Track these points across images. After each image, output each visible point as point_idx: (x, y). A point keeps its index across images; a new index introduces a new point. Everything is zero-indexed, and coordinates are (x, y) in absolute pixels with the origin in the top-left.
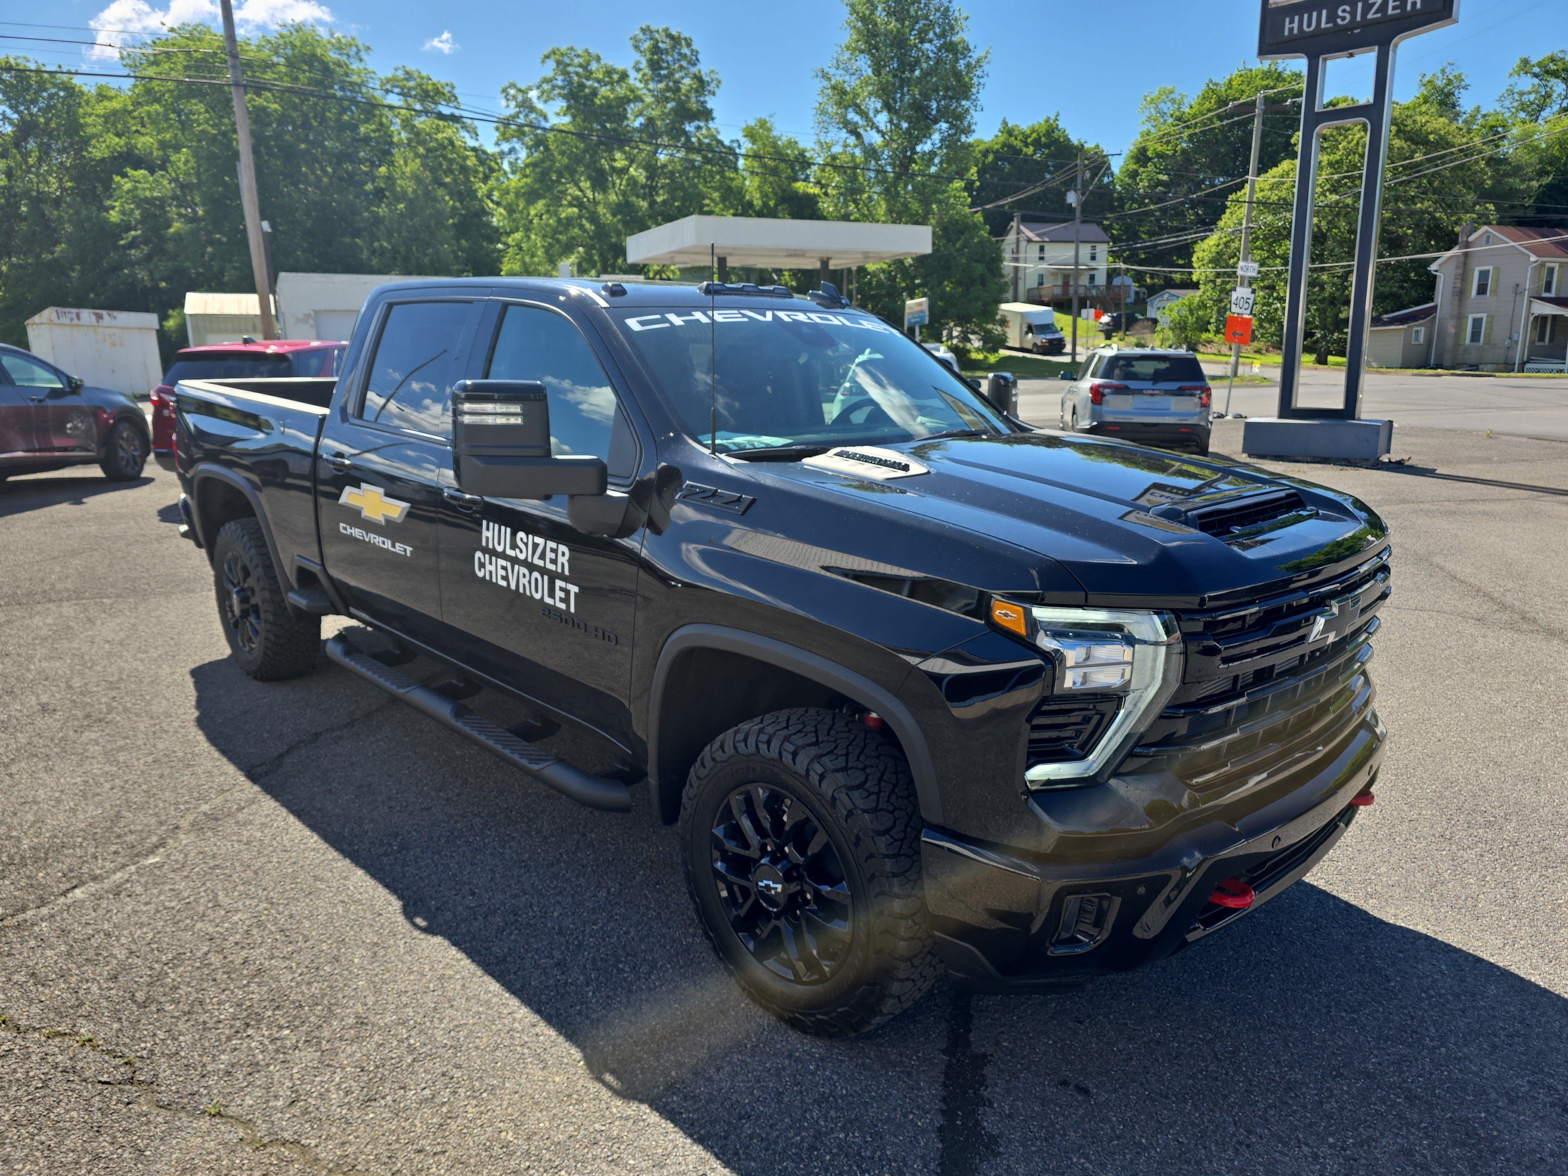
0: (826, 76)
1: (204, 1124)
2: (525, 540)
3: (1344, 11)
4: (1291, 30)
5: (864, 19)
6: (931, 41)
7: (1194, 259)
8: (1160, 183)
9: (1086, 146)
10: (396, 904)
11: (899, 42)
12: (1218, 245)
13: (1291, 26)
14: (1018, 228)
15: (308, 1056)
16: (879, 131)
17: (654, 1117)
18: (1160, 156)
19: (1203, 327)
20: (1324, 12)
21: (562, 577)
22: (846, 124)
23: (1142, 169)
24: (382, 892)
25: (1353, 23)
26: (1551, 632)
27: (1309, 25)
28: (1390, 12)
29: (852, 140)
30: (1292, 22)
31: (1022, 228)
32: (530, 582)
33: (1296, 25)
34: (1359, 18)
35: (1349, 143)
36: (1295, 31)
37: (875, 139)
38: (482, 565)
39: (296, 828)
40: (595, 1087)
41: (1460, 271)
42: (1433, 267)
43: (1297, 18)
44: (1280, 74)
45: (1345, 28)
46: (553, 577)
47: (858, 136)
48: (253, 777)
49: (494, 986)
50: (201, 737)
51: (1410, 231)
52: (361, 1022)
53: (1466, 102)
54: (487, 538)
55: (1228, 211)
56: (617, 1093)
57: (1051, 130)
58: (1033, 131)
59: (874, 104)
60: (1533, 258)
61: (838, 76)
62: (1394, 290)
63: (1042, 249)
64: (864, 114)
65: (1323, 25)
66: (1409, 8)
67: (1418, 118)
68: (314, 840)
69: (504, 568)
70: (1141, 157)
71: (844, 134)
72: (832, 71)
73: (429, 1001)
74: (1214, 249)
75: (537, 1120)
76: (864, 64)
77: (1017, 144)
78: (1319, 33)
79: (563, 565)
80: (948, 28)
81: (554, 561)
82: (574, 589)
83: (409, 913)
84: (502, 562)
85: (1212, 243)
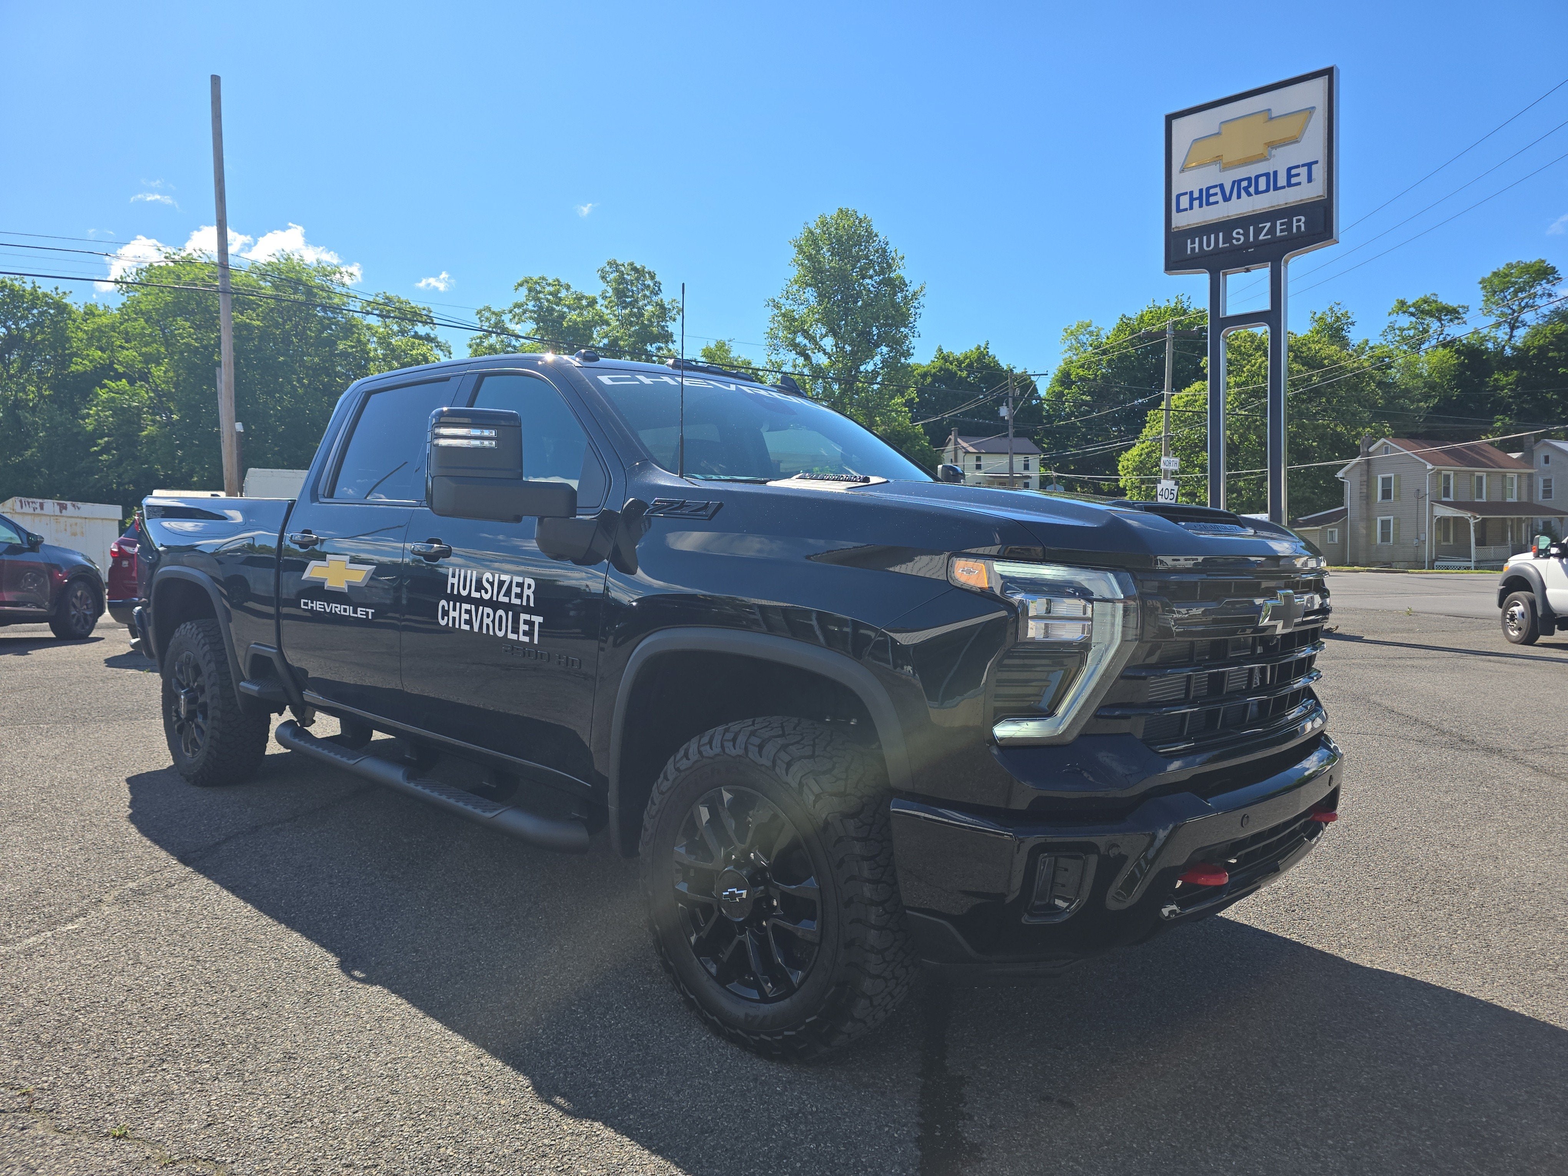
0: (777, 306)
1: (107, 1145)
2: (491, 580)
3: (1238, 233)
4: (1193, 249)
5: (810, 258)
6: (871, 277)
7: (1120, 467)
8: (1085, 403)
9: (1015, 371)
10: (333, 960)
11: (842, 277)
12: (1141, 455)
13: (1192, 246)
14: (956, 441)
15: (229, 1086)
16: (825, 353)
17: (609, 1133)
18: (1082, 379)
20: (1221, 235)
21: (527, 610)
22: (795, 346)
23: (1067, 391)
24: (318, 951)
25: (1247, 244)
26: (1490, 751)
27: (1209, 245)
28: (1278, 234)
29: (801, 361)
30: (1193, 242)
31: (959, 440)
32: (493, 621)
33: (1197, 245)
34: (1251, 239)
35: (1253, 366)
36: (1197, 250)
37: (822, 360)
38: (446, 613)
39: (229, 899)
40: (542, 1108)
41: (1365, 478)
42: (1340, 475)
43: (1197, 240)
44: (1185, 310)
45: (1240, 248)
46: (517, 611)
47: (807, 358)
48: (184, 860)
49: (436, 1026)
50: (133, 829)
51: (1315, 444)
52: (289, 1056)
53: (1355, 336)
54: (453, 585)
55: (1148, 425)
56: (567, 1112)
57: (982, 355)
58: (966, 358)
59: (819, 330)
60: (1429, 467)
61: (787, 305)
62: (1307, 494)
63: (978, 459)
64: (812, 339)
65: (1221, 246)
66: (1295, 230)
67: (1313, 346)
68: (248, 910)
69: (468, 612)
70: (1065, 379)
71: (793, 355)
72: (783, 301)
73: (365, 1038)
74: (1137, 459)
75: (477, 1137)
76: (810, 295)
77: (953, 368)
78: (1217, 252)
79: (528, 597)
80: (887, 266)
81: (519, 596)
82: (538, 619)
83: (346, 967)
84: (466, 606)
85: (1135, 453)
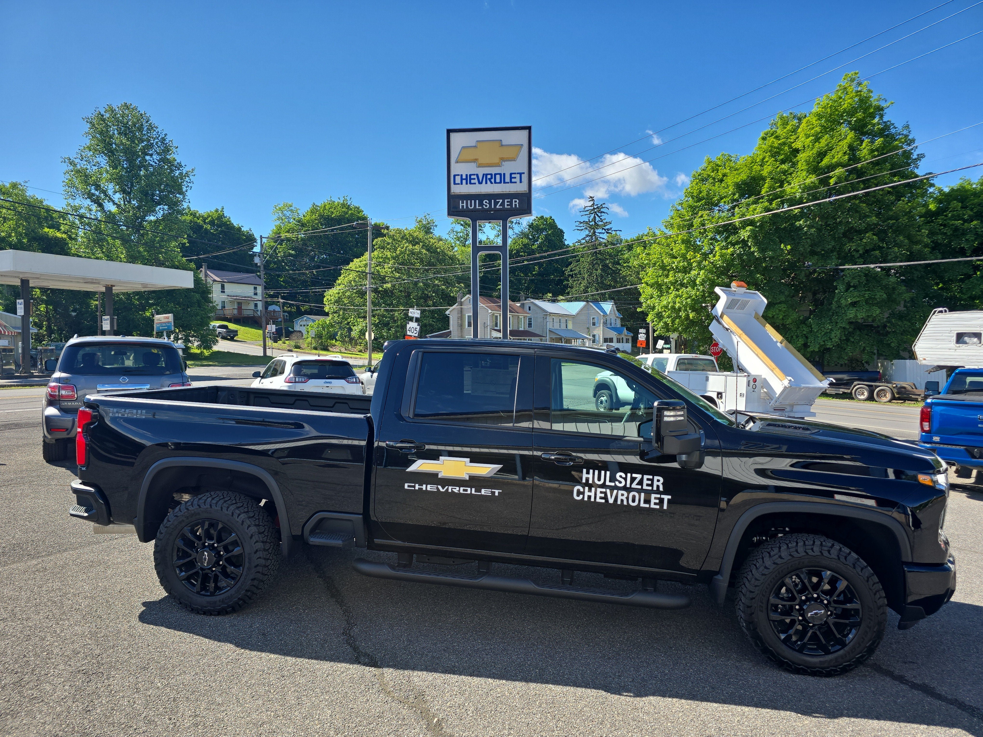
0: (72, 163)
2: (625, 477)
3: (486, 202)
4: (463, 206)
5: (101, 133)
6: (151, 155)
7: (325, 299)
8: (290, 255)
9: (243, 229)
11: (130, 154)
12: (339, 293)
13: (462, 205)
14: (206, 272)
16: (114, 203)
18: (288, 240)
19: (333, 337)
20: (477, 201)
21: (658, 492)
22: (90, 196)
23: (279, 246)
25: (490, 209)
27: (471, 206)
28: (506, 206)
29: (94, 207)
30: (463, 203)
31: (208, 272)
32: (627, 498)
33: (465, 204)
34: (493, 207)
35: (403, 248)
36: (465, 207)
37: (111, 208)
38: (581, 493)
41: (460, 315)
42: (447, 312)
43: (465, 201)
45: (487, 210)
46: (649, 493)
47: (100, 205)
51: (434, 294)
54: (587, 478)
55: (342, 276)
57: (221, 217)
58: (209, 216)
59: (111, 188)
60: (490, 311)
61: (81, 165)
62: (431, 322)
63: (223, 287)
64: (105, 192)
65: (477, 207)
66: (514, 206)
67: (431, 240)
70: (278, 239)
71: (88, 202)
72: (77, 161)
74: (337, 295)
76: (103, 160)
77: (200, 221)
78: (475, 210)
80: (167, 150)
84: (601, 490)
85: (335, 292)
